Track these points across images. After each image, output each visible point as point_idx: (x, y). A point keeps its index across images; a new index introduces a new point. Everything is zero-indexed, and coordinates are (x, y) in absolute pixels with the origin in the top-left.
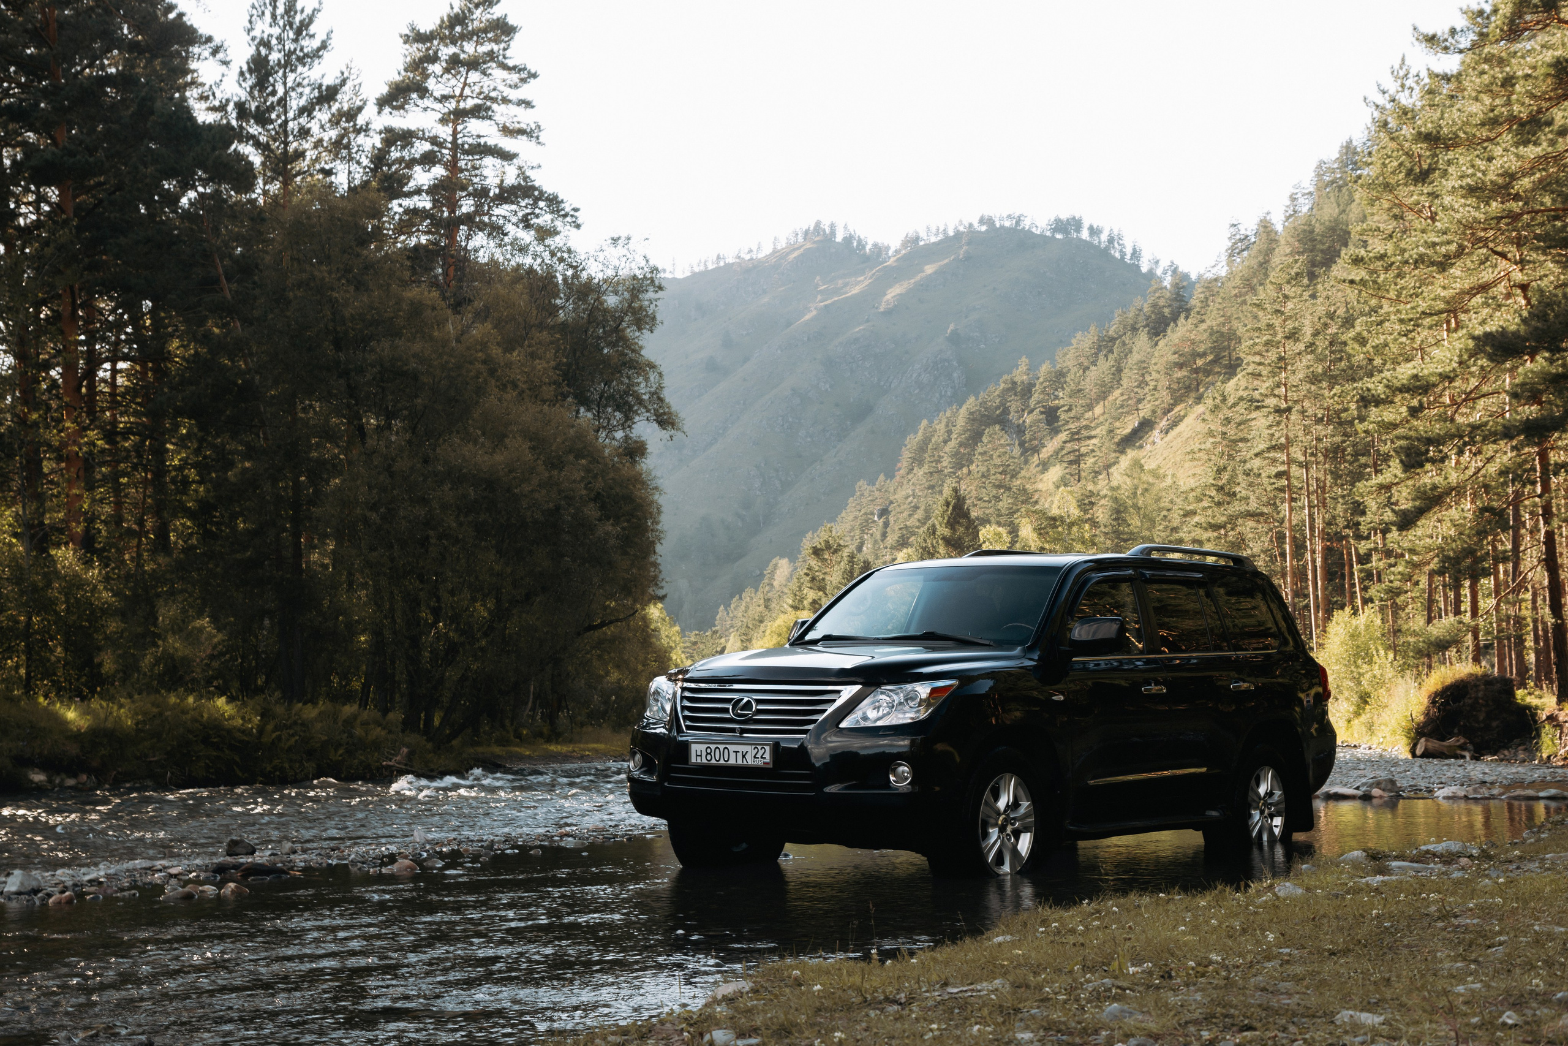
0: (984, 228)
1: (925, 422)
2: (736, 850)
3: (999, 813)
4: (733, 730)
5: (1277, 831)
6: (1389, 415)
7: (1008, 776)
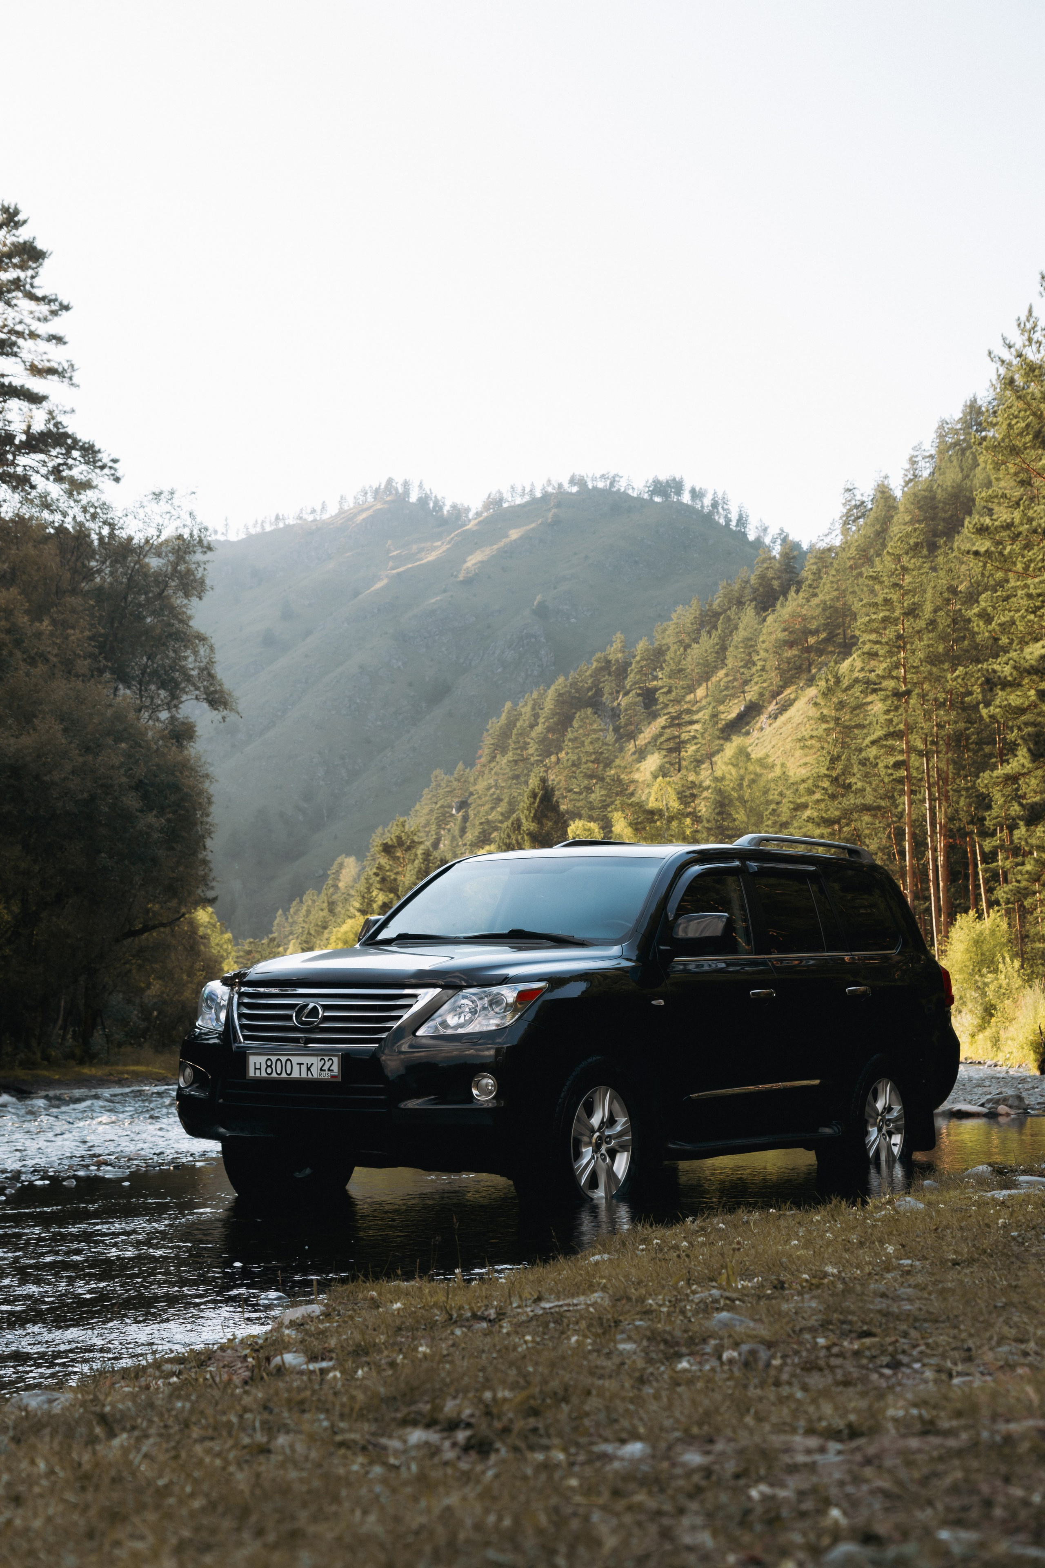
0: (575, 489)
1: (508, 705)
2: (298, 1175)
3: (593, 1131)
4: (296, 1040)
5: (896, 1150)
6: (1015, 699)
7: (603, 1088)
